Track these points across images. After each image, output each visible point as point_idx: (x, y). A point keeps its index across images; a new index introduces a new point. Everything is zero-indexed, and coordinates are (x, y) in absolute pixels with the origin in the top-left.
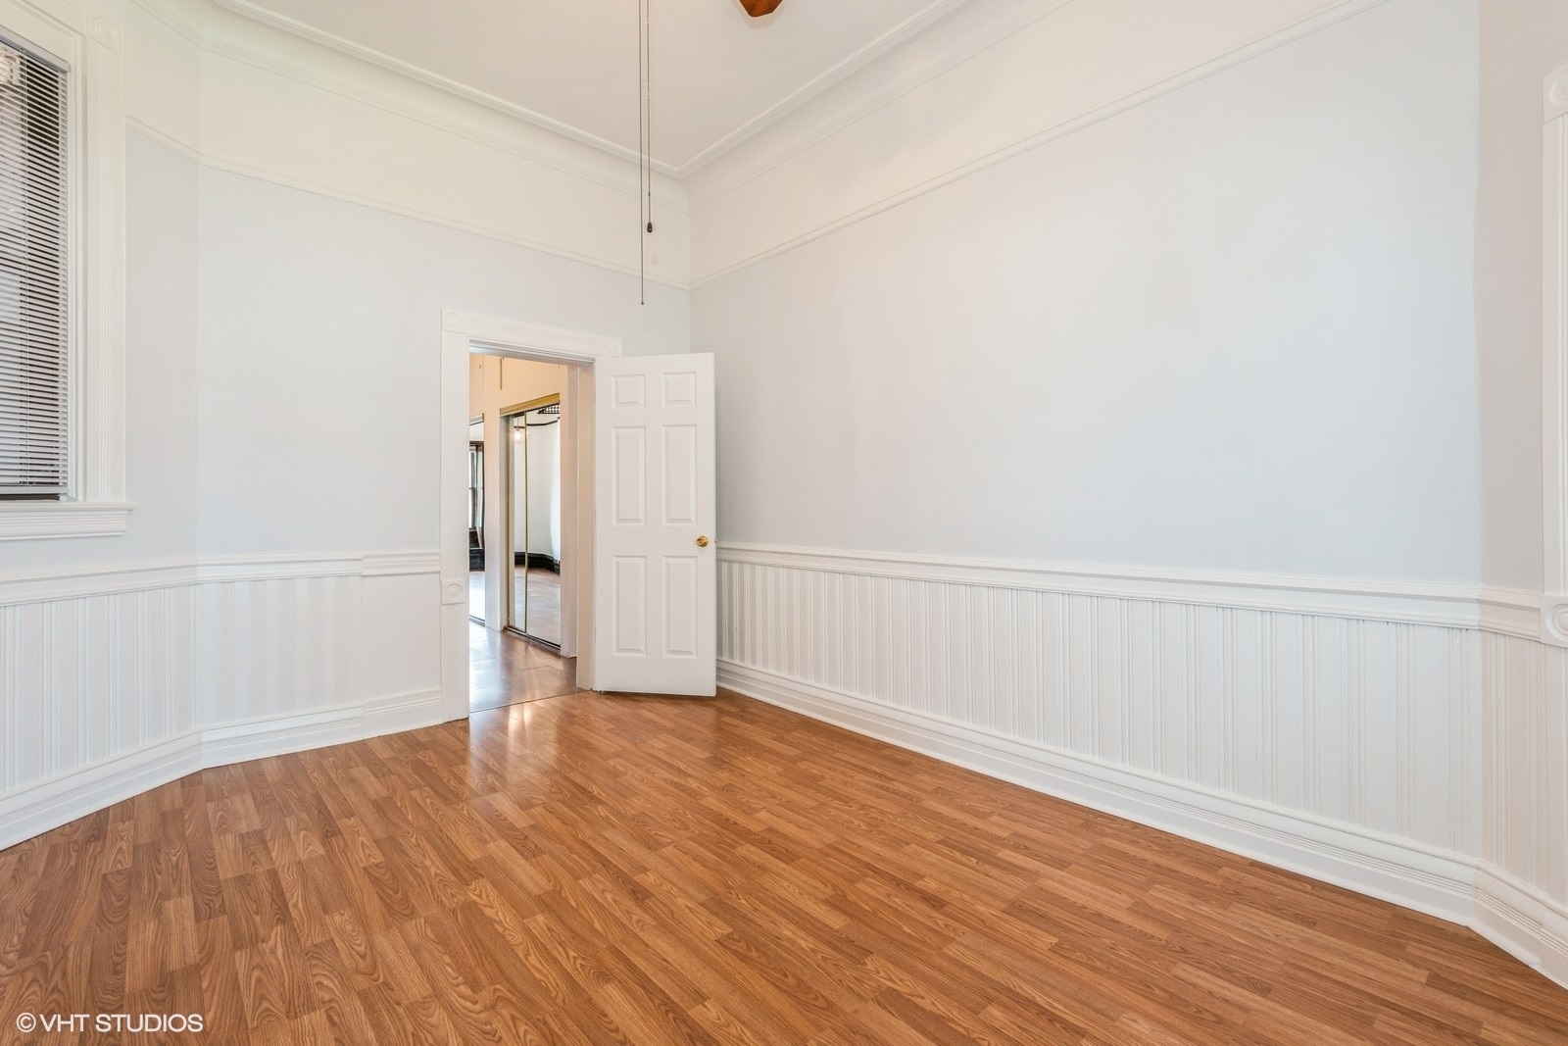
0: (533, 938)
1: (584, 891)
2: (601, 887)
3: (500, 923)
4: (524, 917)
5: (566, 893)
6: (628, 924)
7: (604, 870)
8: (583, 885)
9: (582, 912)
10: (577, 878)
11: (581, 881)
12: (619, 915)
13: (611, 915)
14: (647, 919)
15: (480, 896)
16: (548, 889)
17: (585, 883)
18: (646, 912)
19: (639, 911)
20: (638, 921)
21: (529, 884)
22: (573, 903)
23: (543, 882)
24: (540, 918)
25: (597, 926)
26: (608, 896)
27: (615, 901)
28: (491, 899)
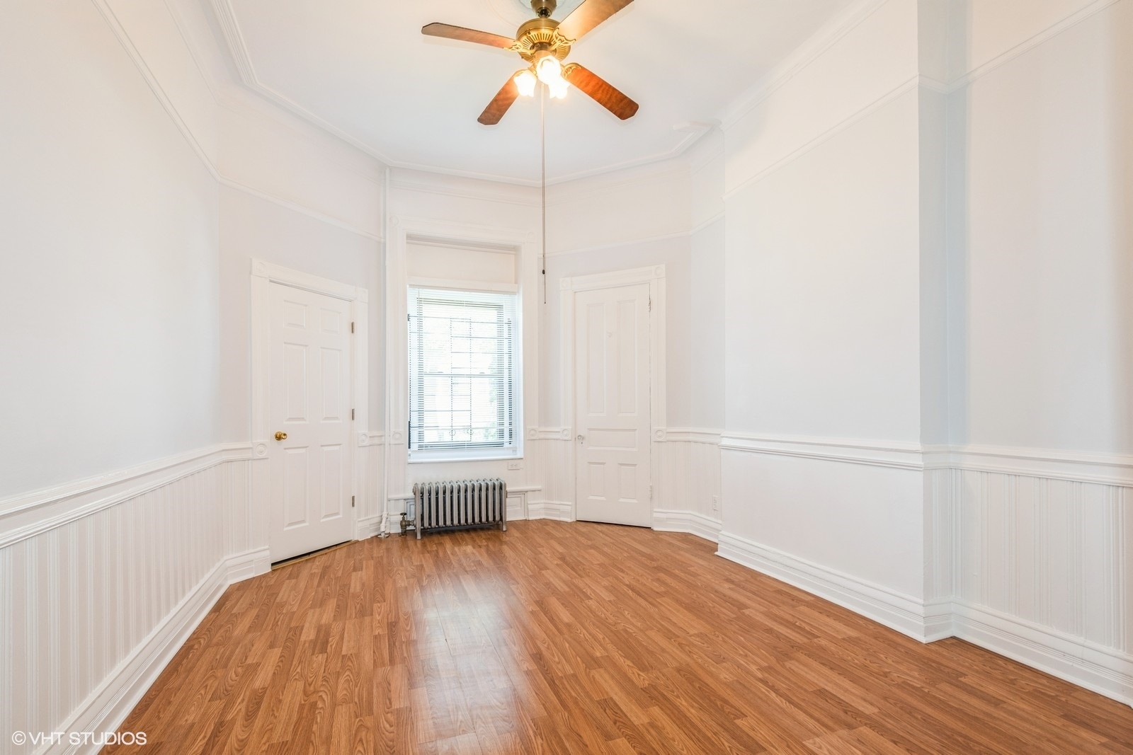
0: (601, 645)
1: (571, 665)
2: (560, 666)
3: (621, 656)
4: (607, 656)
5: (582, 666)
6: (551, 643)
7: (555, 678)
8: (571, 670)
9: (574, 653)
10: (574, 676)
11: (572, 672)
12: (554, 648)
13: (558, 648)
14: (539, 643)
15: (639, 675)
16: (594, 671)
17: (570, 671)
18: (538, 647)
19: (542, 649)
20: (545, 643)
21: (607, 676)
22: (578, 659)
23: (597, 677)
24: (598, 654)
25: (567, 645)
26: (557, 659)
27: (553, 655)
28: (630, 671)
